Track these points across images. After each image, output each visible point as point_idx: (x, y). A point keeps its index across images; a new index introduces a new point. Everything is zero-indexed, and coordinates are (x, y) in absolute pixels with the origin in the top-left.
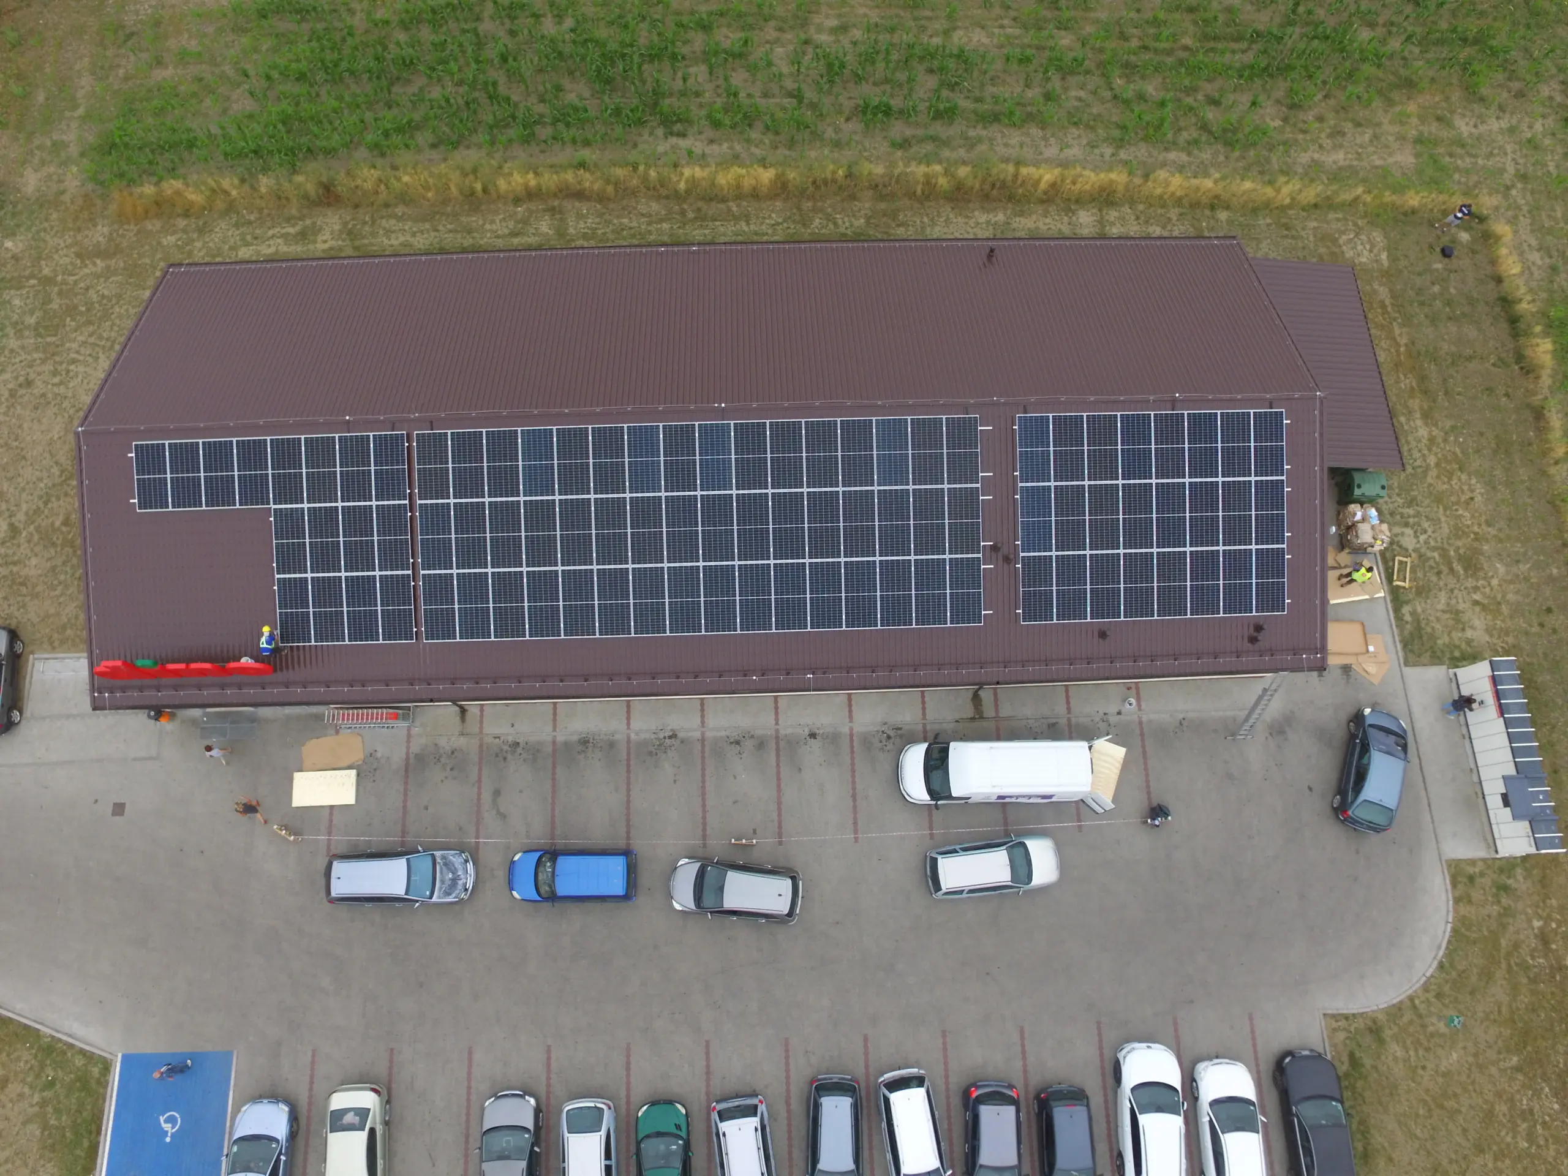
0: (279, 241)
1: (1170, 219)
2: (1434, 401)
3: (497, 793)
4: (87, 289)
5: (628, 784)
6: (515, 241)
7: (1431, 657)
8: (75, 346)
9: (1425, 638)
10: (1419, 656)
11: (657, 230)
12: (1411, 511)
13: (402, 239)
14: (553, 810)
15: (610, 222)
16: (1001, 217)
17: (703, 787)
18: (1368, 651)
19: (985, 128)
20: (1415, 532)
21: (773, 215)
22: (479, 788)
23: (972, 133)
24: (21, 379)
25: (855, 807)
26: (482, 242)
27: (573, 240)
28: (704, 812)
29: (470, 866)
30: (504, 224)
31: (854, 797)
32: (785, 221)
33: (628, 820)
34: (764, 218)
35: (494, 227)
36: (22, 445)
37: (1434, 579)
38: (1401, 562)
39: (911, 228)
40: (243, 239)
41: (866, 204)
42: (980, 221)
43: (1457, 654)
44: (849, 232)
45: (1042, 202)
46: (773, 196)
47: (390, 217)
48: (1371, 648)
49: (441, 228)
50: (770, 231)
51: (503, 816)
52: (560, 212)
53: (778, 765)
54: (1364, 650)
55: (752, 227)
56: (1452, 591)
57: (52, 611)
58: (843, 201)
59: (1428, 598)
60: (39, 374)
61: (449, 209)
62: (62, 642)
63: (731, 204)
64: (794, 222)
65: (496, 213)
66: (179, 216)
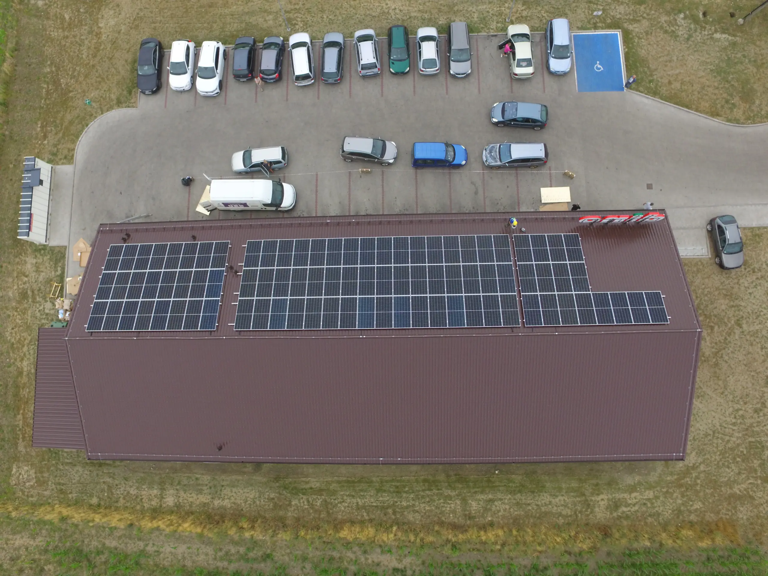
0: (630, 502)
1: (124, 499)
2: (14, 381)
3: (476, 193)
4: (739, 473)
5: (417, 197)
6: (490, 496)
7: (54, 251)
8: (737, 434)
9: (55, 259)
10: (59, 251)
11: (409, 501)
12: (43, 321)
13: (557, 500)
14: (450, 186)
15: (437, 508)
16: (217, 502)
17: (383, 195)
18: (81, 253)
19: (217, 568)
20: (44, 310)
21: (343, 508)
22: (484, 195)
23: (226, 563)
24: (761, 414)
25: (317, 187)
26: (510, 496)
27: (457, 495)
28: (383, 186)
29: (485, 159)
30: (498, 508)
31: (317, 191)
32: (336, 505)
33: (416, 182)
34: (348, 507)
35: (504, 506)
36: (748, 373)
37: (42, 287)
38: (55, 295)
39: (267, 497)
40: (652, 504)
41: (291, 514)
42: (228, 500)
43: (42, 252)
44: (301, 496)
45: (192, 513)
46: (343, 522)
47: (567, 516)
48: (79, 254)
49: (535, 507)
50: (345, 498)
51: (472, 183)
52: (465, 515)
53: (349, 204)
54: (83, 254)
55: (355, 501)
56: (36, 282)
57: (707, 280)
58: (303, 517)
59: (48, 278)
60: (752, 417)
61: (532, 521)
62: (696, 264)
63: (367, 518)
64: (331, 504)
65: (504, 517)
66: (696, 523)
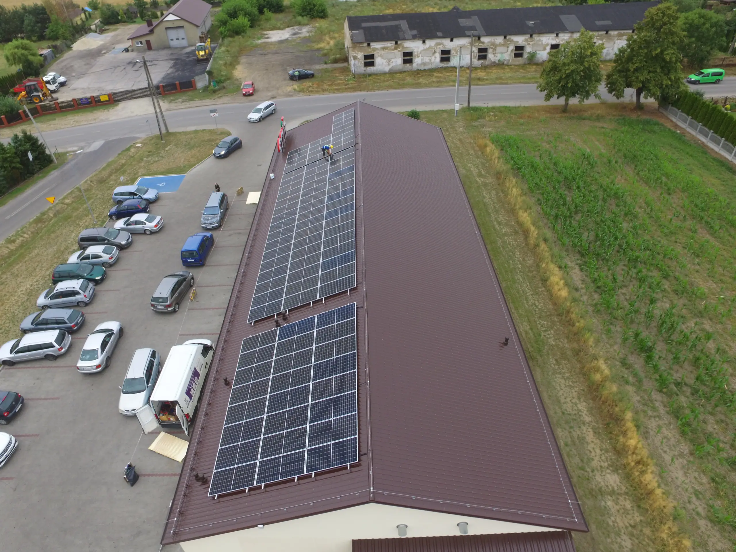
0: (478, 171)
3: (237, 234)
6: (495, 223)
11: (516, 264)
13: (487, 196)
15: (515, 248)
16: (587, 419)
19: (668, 412)
21: (542, 305)
23: (657, 404)
26: (492, 215)
27: (501, 239)
28: (212, 286)
30: (503, 220)
34: (538, 301)
35: (501, 217)
39: (557, 367)
41: (566, 345)
42: (579, 406)
44: (542, 337)
47: (496, 192)
49: (496, 204)
52: (515, 234)
55: (530, 297)
58: (564, 334)
64: (540, 313)
65: (508, 217)
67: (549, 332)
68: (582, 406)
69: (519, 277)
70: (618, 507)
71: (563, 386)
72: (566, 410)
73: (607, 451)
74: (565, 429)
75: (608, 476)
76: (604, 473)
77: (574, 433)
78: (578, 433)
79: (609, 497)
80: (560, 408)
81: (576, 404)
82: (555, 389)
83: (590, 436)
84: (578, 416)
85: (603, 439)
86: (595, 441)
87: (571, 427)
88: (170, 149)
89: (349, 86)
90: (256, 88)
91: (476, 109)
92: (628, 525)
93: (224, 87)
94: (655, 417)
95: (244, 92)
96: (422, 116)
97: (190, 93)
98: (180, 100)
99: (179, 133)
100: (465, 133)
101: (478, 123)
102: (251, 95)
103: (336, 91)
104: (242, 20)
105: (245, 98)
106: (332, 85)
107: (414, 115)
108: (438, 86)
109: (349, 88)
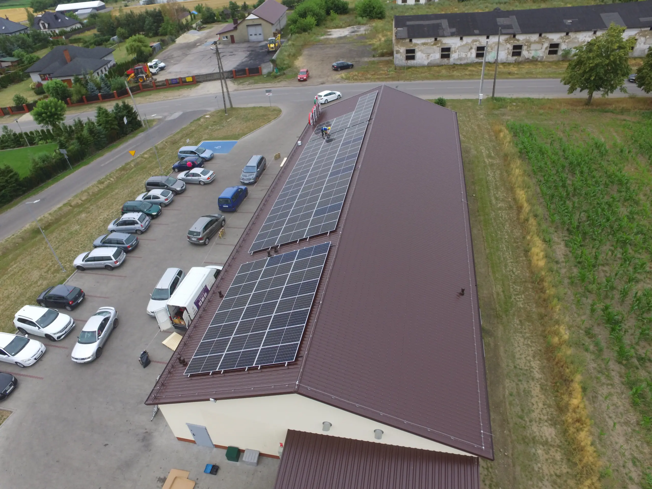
0: (488, 153)
6: (493, 198)
11: (504, 234)
13: (491, 175)
15: (506, 221)
16: (537, 375)
19: (623, 383)
21: (519, 272)
26: (491, 191)
27: (494, 212)
30: (501, 196)
32: (516, 276)
34: (516, 268)
35: (499, 194)
39: (519, 327)
40: (488, 147)
41: (534, 309)
44: (513, 299)
49: (497, 182)
52: (509, 209)
58: (534, 299)
67: (520, 297)
68: (536, 364)
69: (503, 246)
70: (547, 456)
71: (521, 344)
72: (518, 365)
73: (549, 406)
74: (514, 381)
75: (545, 428)
76: (541, 425)
77: (521, 386)
78: (526, 386)
79: (541, 447)
80: (514, 362)
81: (530, 361)
82: (513, 345)
83: (536, 390)
84: (529, 371)
85: (549, 395)
86: (540, 396)
87: (520, 381)
88: (230, 121)
89: (389, 76)
90: (310, 74)
91: (498, 100)
92: (553, 473)
93: (284, 74)
94: (608, 385)
95: (299, 78)
96: (448, 104)
97: (256, 78)
98: (247, 83)
99: (241, 108)
100: (484, 119)
101: (499, 112)
102: (305, 80)
103: (376, 80)
104: (310, 20)
105: (300, 83)
106: (374, 74)
107: (441, 102)
108: (469, 79)
109: (389, 78)
